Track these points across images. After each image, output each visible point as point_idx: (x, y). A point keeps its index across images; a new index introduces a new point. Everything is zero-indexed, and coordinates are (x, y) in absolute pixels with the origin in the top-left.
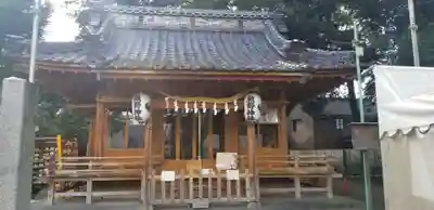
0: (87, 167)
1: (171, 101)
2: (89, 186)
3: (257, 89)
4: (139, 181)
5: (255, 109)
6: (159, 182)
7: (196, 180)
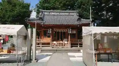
0: (40, 41)
1: (55, 30)
2: (41, 44)
3: (71, 28)
4: (50, 44)
5: (70, 31)
6: (53, 43)
7: (59, 43)
